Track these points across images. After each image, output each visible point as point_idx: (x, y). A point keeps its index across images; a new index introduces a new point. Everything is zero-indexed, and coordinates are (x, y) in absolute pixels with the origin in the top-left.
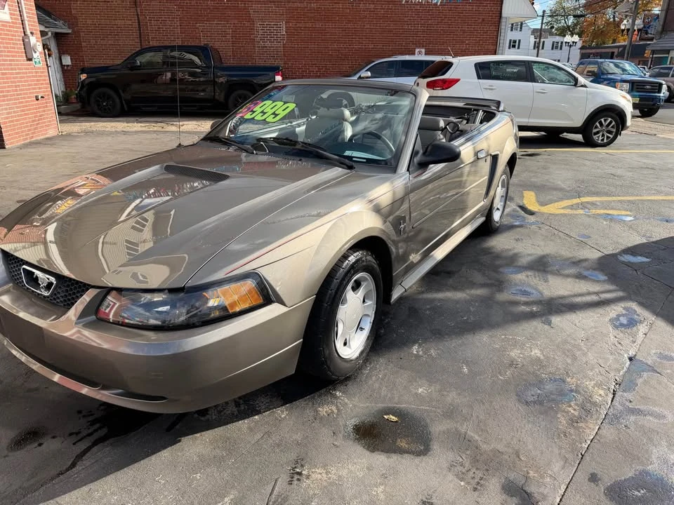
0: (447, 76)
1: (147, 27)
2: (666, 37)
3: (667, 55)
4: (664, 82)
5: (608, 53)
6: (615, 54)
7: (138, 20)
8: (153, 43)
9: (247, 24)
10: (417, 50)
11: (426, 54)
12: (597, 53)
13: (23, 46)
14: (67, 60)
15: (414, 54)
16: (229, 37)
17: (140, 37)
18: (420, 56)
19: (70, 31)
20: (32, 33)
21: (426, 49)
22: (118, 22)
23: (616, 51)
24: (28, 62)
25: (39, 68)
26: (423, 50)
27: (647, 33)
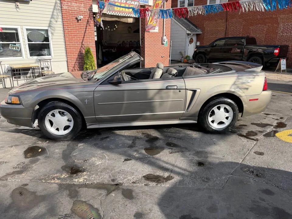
1: (229, 30)
7: (226, 27)
8: (229, 36)
9: (275, 25)
13: (161, 40)
14: (198, 44)
16: (264, 32)
17: (225, 34)
19: (201, 33)
20: (165, 35)
22: (219, 28)
24: (162, 45)
25: (166, 47)
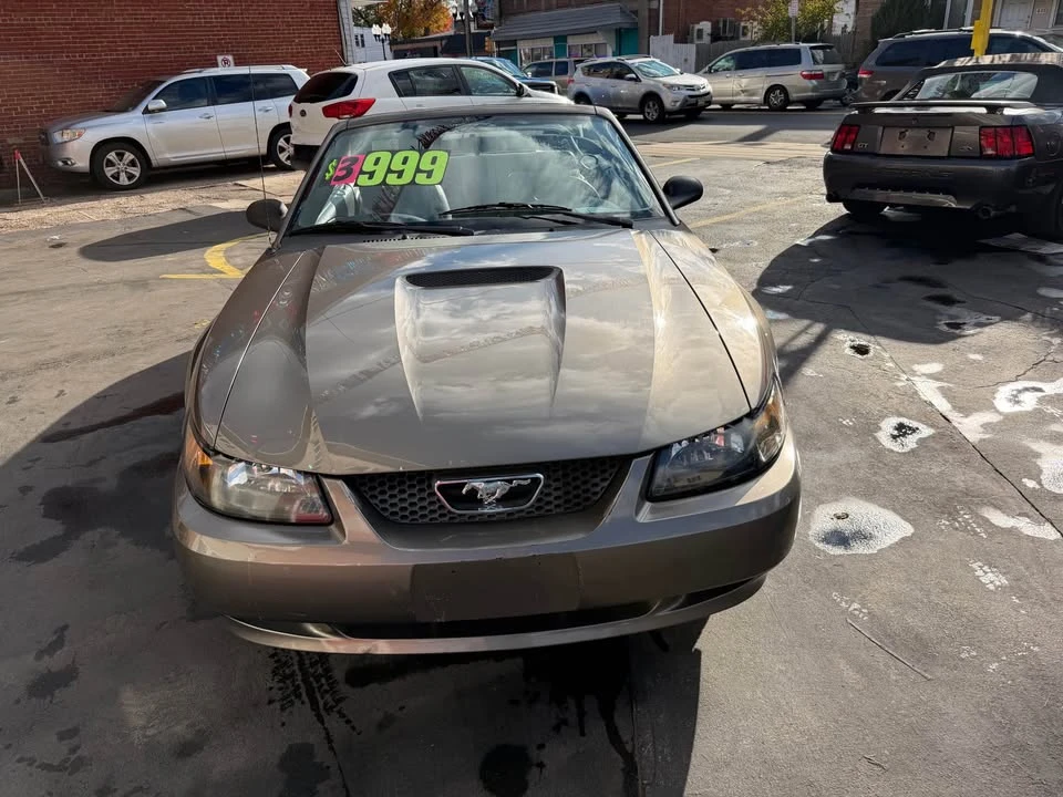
0: (354, 96)
2: (508, 22)
3: (514, 48)
4: (554, 83)
5: (428, 48)
6: (439, 49)
10: (220, 58)
11: (236, 64)
12: (415, 49)
15: (215, 65)
18: (226, 69)
21: (234, 55)
23: (438, 44)
26: (230, 58)
27: (484, 18)
